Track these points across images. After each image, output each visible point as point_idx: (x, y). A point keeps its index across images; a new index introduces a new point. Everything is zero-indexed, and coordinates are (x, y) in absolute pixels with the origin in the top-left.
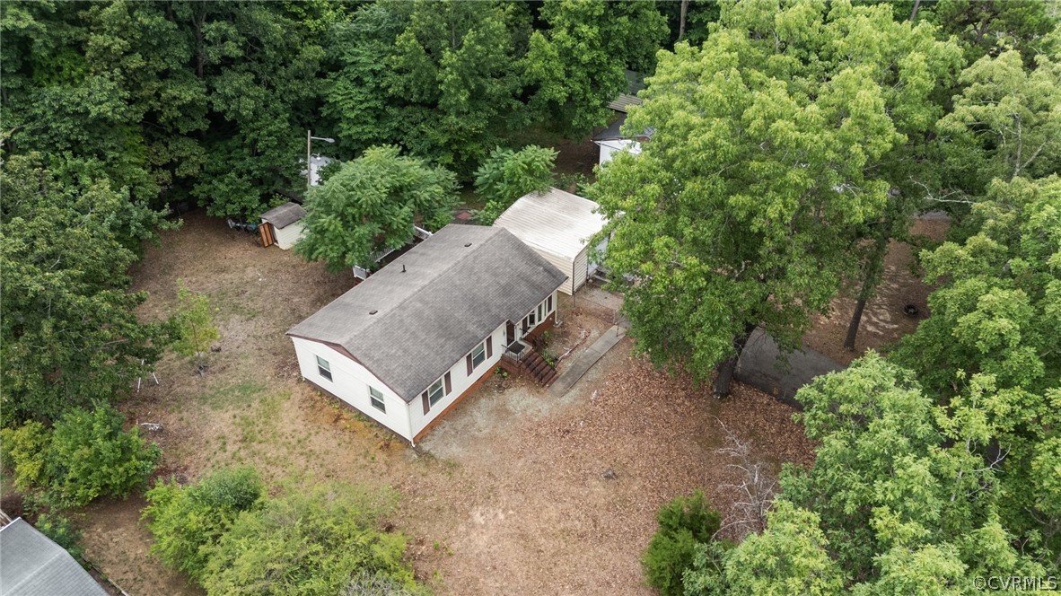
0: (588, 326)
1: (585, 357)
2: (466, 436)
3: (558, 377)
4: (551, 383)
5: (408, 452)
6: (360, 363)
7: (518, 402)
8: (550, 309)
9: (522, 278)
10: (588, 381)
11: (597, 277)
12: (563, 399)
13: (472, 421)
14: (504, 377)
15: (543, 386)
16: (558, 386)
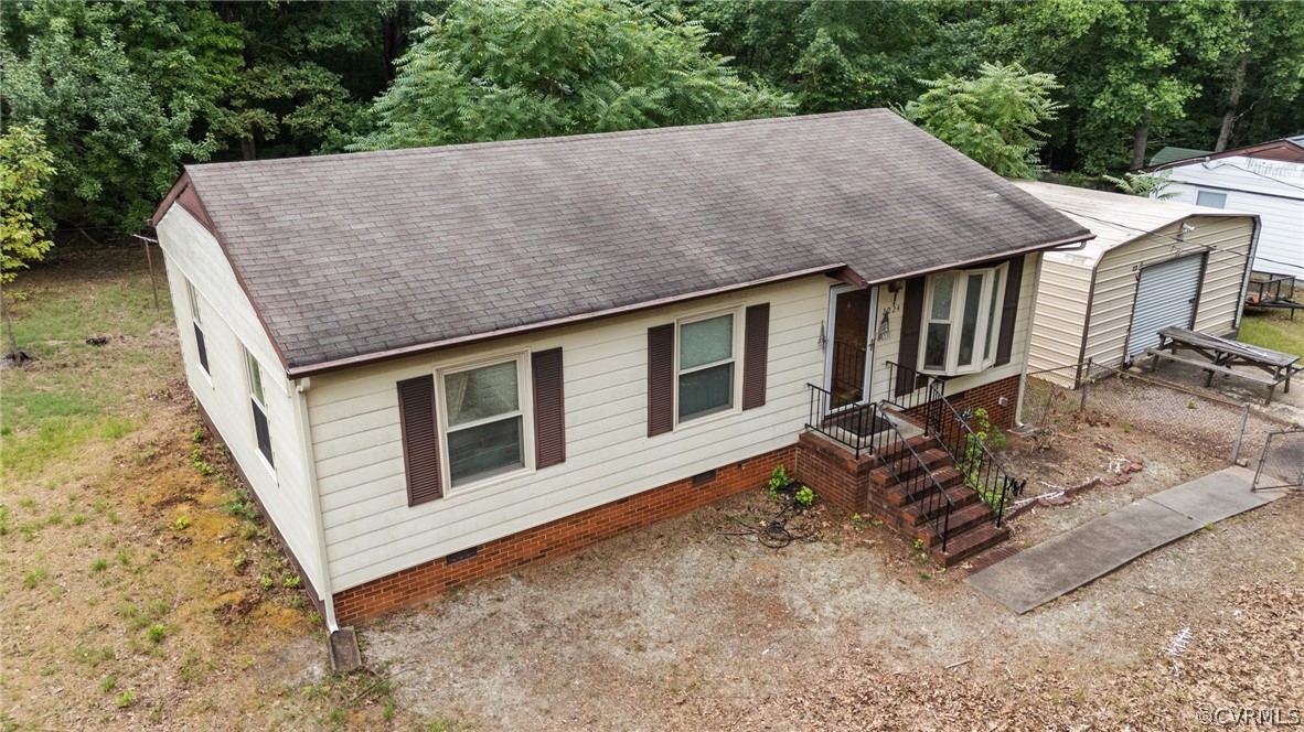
0: (1133, 452)
1: (1130, 518)
2: (569, 650)
3: (1013, 551)
4: (985, 563)
5: (300, 649)
6: (210, 226)
7: (834, 592)
8: (1003, 357)
9: (924, 198)
10: (1144, 590)
11: (1167, 353)
12: (1034, 622)
13: (620, 606)
14: (798, 505)
15: (951, 563)
16: (1012, 578)
